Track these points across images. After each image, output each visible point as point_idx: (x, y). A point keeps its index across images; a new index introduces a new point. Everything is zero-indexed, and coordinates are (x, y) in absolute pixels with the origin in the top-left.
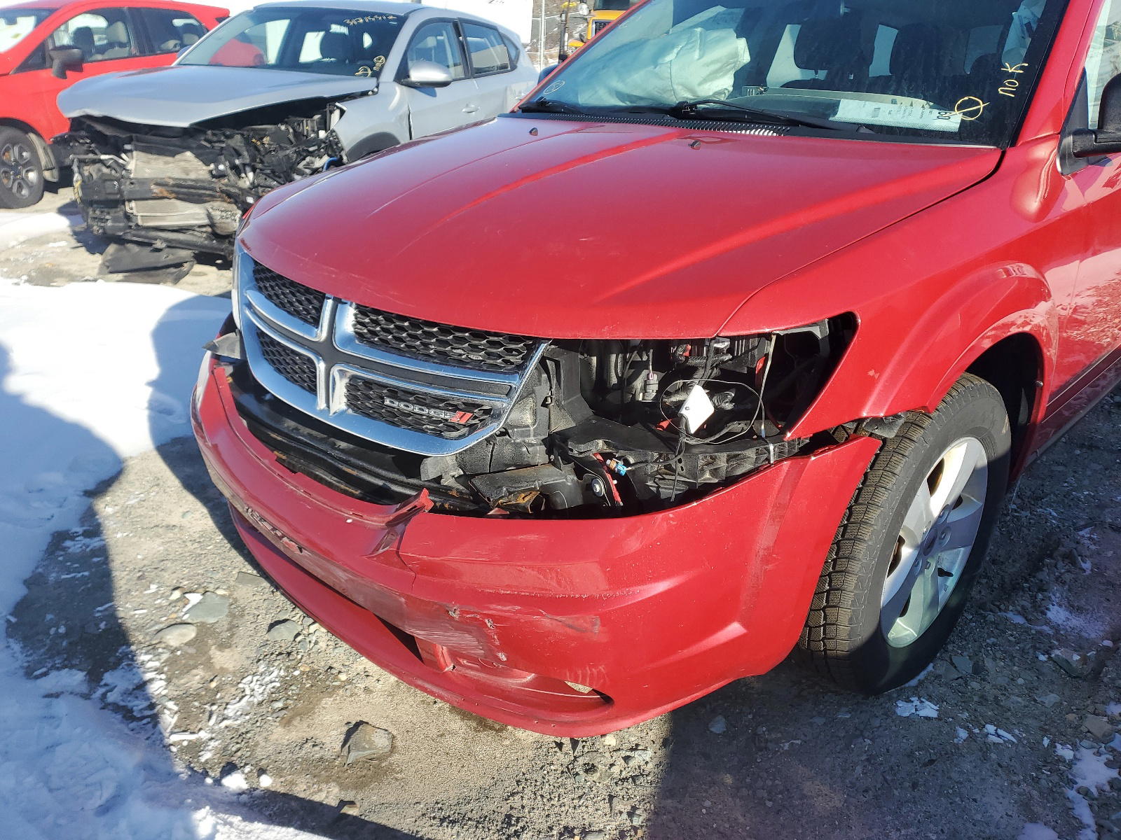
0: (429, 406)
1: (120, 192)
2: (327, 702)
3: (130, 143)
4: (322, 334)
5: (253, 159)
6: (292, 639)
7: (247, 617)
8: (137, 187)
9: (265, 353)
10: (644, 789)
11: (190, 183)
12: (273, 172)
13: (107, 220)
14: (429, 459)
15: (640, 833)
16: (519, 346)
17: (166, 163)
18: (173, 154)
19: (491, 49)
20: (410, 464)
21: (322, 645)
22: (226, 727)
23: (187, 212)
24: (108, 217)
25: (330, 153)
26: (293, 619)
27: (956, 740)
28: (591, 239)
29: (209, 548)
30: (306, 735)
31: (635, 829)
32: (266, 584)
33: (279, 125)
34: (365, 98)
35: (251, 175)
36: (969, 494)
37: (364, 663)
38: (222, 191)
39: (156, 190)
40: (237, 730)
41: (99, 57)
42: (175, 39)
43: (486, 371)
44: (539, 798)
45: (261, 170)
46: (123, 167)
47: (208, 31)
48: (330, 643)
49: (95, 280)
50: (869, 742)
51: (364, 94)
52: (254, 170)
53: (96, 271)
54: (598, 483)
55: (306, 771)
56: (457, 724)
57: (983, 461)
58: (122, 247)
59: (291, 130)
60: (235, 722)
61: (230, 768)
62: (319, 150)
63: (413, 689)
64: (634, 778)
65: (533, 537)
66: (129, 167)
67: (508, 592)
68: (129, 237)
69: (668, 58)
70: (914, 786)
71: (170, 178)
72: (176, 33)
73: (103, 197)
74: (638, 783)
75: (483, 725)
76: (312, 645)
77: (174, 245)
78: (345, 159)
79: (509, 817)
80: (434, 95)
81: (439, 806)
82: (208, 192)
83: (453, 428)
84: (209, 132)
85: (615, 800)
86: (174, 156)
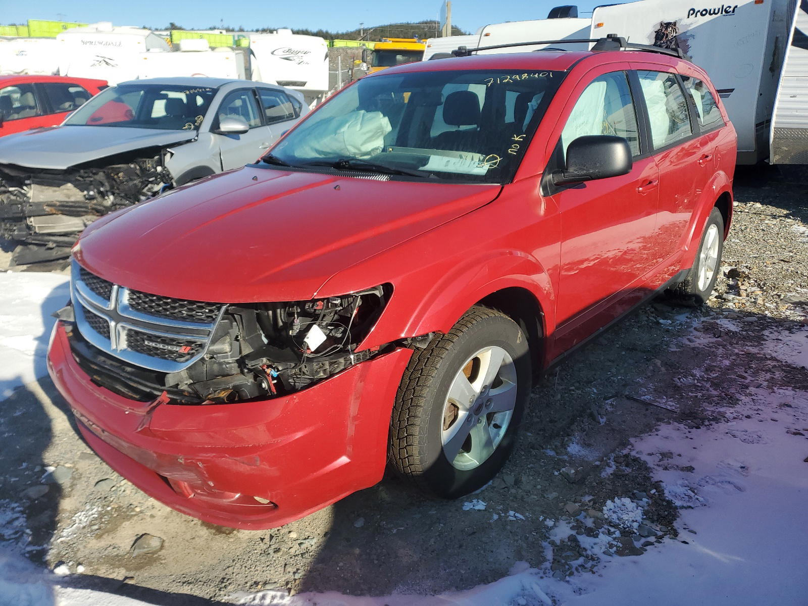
0: (168, 344)
1: (22, 211)
2: (126, 524)
3: (29, 179)
4: (112, 305)
5: (112, 187)
6: (109, 490)
7: (83, 479)
8: (34, 208)
9: (87, 318)
10: (308, 559)
11: (71, 204)
12: (126, 195)
13: (15, 230)
14: (170, 374)
15: (297, 582)
16: (213, 308)
17: (55, 191)
18: (59, 186)
19: (282, 105)
20: (160, 378)
21: (128, 492)
22: (61, 542)
23: (70, 223)
24: (15, 228)
25: (165, 181)
26: (112, 478)
27: (491, 521)
28: (256, 247)
29: (64, 439)
30: (110, 543)
31: (295, 580)
32: (98, 459)
33: (130, 165)
34: (189, 145)
35: (112, 197)
36: (507, 379)
37: (152, 501)
38: (93, 209)
39: (47, 209)
40: (67, 543)
41: (16, 116)
42: (70, 101)
43: (197, 322)
44: (243, 568)
45: (118, 194)
46: (25, 195)
47: (92, 96)
48: (133, 491)
49: (6, 271)
50: (442, 525)
51: (189, 141)
52: (113, 194)
53: (9, 264)
54: (264, 382)
55: (107, 562)
56: (204, 532)
57: (509, 359)
58: (26, 247)
59: (138, 167)
60: (67, 539)
61: (61, 563)
62: (156, 179)
63: (180, 514)
64: (302, 554)
65: (220, 414)
66: (28, 195)
67: (209, 446)
68: (30, 241)
69: (342, 130)
70: (461, 546)
71: (57, 201)
72: (72, 97)
73: (11, 216)
74: (304, 557)
75: (219, 531)
76: (121, 492)
77: (61, 245)
78: (174, 184)
79: (223, 579)
80: (238, 139)
81: (184, 576)
82: (83, 209)
83: (181, 356)
84: (82, 171)
85: (287, 567)
86: (59, 187)
